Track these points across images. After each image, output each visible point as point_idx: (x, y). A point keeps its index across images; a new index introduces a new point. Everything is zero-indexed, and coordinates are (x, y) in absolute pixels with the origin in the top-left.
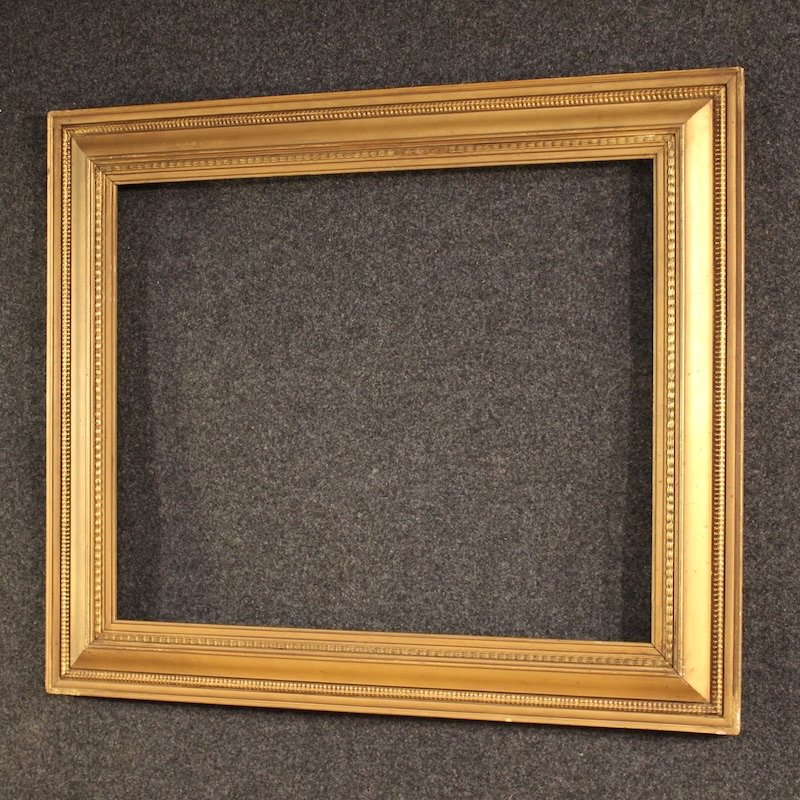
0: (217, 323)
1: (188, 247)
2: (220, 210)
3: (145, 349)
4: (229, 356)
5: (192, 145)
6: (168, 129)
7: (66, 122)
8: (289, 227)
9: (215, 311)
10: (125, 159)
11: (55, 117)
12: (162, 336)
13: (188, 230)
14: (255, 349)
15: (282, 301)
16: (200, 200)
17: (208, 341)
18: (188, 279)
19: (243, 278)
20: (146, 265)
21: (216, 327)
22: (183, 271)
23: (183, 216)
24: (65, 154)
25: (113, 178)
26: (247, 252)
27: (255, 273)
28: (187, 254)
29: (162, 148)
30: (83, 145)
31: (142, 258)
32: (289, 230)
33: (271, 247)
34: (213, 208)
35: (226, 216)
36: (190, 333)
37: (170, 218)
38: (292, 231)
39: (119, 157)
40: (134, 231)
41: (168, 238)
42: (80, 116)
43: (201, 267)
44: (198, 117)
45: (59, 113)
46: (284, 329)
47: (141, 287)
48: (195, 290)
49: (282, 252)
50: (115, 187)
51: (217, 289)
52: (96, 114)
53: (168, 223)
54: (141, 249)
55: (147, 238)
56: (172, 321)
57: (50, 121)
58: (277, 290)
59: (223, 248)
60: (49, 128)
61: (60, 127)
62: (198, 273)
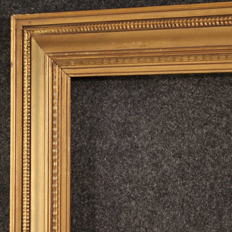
0: (158, 195)
1: (131, 129)
3: (93, 215)
4: (168, 223)
5: (138, 45)
6: (115, 31)
7: (26, 23)
8: (222, 115)
9: (155, 185)
10: (78, 56)
11: (17, 20)
12: (109, 204)
13: (130, 116)
14: (192, 219)
15: (216, 179)
17: (149, 211)
18: (131, 156)
19: (180, 158)
20: (95, 144)
21: (157, 199)
22: (127, 150)
23: (126, 104)
24: (26, 50)
25: (67, 71)
26: (183, 135)
27: (190, 154)
28: (130, 136)
29: (112, 47)
30: (42, 44)
31: (90, 138)
32: (222, 118)
33: (205, 131)
34: (152, 96)
35: (164, 104)
36: (133, 203)
37: (114, 105)
38: (225, 119)
39: (73, 54)
40: (84, 115)
41: (114, 122)
42: (38, 18)
43: (142, 147)
44: (142, 20)
45: (20, 16)
46: (218, 204)
47: (90, 163)
48: (138, 166)
49: (215, 136)
50: (69, 79)
51: (156, 166)
53: (113, 109)
54: (91, 130)
55: (95, 121)
56: (117, 192)
57: (13, 23)
58: (211, 169)
59: (162, 131)
60: (12, 29)
61: (21, 28)
62: (140, 152)
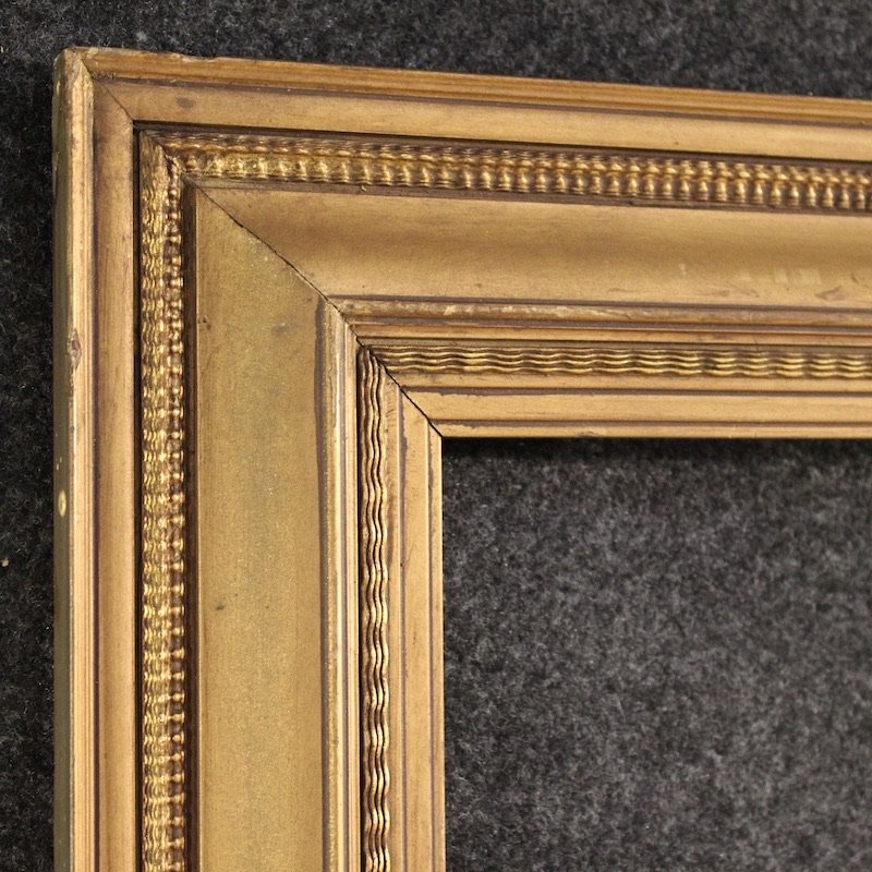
1: (694, 723)
2: (806, 561)
5: (806, 287)
6: (661, 202)
11: (99, 78)
13: (688, 647)
16: (726, 517)
20: (526, 809)
22: (682, 831)
28: (695, 757)
31: (502, 780)
35: (832, 587)
37: (610, 596)
43: (751, 807)
52: (324, 91)
53: (606, 614)
54: (502, 737)
55: (518, 684)
57: (80, 93)
59: (828, 724)
60: (79, 131)
61: (126, 131)
62: (742, 833)
